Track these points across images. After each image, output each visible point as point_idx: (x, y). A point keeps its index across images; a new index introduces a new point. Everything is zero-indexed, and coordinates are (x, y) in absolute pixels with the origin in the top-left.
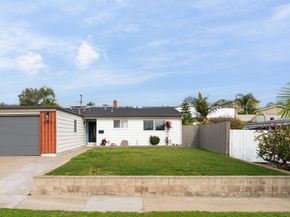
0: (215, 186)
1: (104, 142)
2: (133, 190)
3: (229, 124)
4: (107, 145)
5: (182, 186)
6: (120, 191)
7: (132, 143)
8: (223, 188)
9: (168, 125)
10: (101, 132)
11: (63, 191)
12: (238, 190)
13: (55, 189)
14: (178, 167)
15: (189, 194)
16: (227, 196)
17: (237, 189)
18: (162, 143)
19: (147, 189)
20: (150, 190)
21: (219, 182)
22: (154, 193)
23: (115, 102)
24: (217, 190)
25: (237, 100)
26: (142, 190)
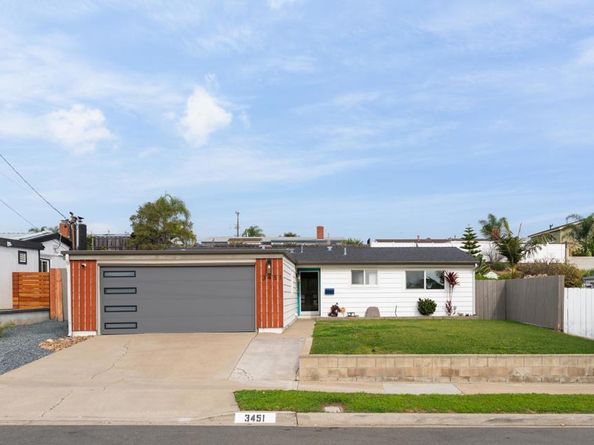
0: (551, 369)
1: (335, 310)
2: (438, 373)
3: (562, 278)
4: (340, 315)
5: (505, 368)
6: (420, 376)
7: (385, 312)
8: (562, 371)
9: (452, 280)
10: (330, 292)
11: (342, 375)
12: (583, 374)
13: (330, 372)
14: (493, 344)
15: (515, 379)
16: (567, 381)
17: (582, 372)
18: (440, 312)
19: (457, 373)
20: (461, 374)
21: (556, 363)
22: (467, 378)
23: (320, 230)
24: (553, 373)
25: (568, 226)
26: (451, 374)
